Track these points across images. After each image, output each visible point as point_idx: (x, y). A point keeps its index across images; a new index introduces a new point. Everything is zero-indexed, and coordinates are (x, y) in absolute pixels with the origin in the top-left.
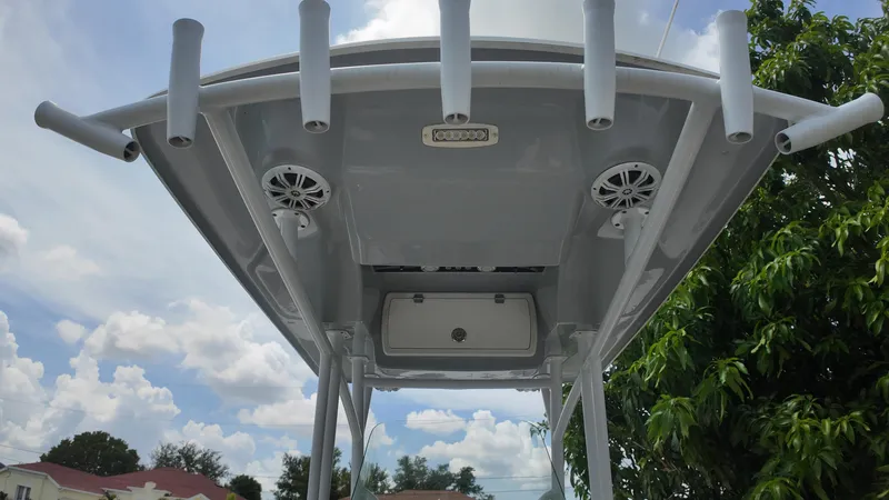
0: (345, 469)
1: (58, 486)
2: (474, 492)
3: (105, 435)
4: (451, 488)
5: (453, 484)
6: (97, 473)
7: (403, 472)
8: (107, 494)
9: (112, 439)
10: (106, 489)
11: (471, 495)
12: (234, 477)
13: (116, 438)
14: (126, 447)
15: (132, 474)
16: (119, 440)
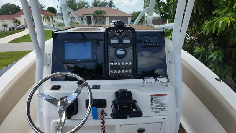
0: (78, 2)
1: (1, 21)
2: (113, 7)
3: (9, 4)
4: (107, 6)
5: (108, 5)
6: (10, 14)
7: (94, 2)
8: (15, 19)
9: (11, 4)
10: (14, 18)
11: (112, 8)
12: (48, 7)
13: (12, 4)
14: (15, 5)
15: (20, 12)
16: (13, 4)
